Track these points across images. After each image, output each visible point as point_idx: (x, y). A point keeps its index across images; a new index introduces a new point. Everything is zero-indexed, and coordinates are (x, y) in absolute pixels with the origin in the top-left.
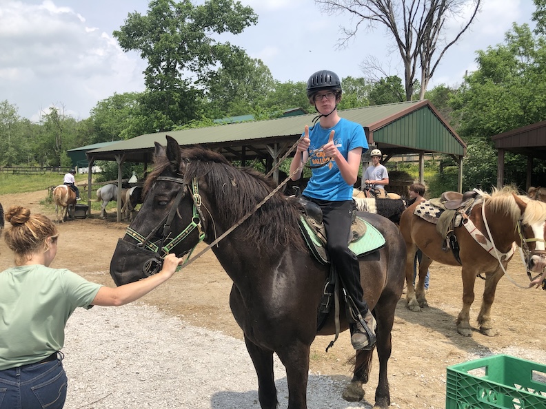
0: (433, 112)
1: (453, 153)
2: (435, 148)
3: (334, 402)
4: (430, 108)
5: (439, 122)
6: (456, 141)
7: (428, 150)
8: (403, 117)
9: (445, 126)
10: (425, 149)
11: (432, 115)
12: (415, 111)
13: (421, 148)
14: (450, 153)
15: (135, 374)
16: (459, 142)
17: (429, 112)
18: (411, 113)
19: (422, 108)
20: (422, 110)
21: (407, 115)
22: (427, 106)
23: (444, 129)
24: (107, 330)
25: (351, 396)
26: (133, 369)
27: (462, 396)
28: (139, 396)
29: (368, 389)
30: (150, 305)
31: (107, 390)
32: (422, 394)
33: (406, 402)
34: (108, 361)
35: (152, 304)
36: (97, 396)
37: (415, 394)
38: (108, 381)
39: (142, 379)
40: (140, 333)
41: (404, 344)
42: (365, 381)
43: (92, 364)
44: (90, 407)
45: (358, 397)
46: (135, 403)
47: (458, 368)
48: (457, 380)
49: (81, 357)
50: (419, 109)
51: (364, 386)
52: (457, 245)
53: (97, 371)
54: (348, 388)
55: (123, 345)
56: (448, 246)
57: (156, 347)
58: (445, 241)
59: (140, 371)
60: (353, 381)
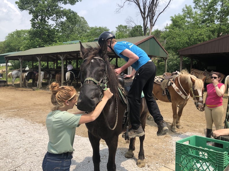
0: (155, 40)
1: (163, 57)
2: (156, 55)
3: (122, 159)
4: (154, 38)
5: (158, 44)
6: (164, 52)
7: (154, 55)
8: (144, 42)
9: (160, 46)
10: (152, 55)
11: (155, 41)
12: (149, 39)
13: (151, 55)
14: (162, 57)
15: (34, 154)
16: (165, 52)
17: (154, 40)
18: (147, 40)
19: (151, 38)
20: (151, 39)
21: (146, 41)
22: (153, 38)
23: (160, 47)
24: (20, 135)
25: (128, 156)
26: (33, 152)
27: (182, 153)
28: (37, 163)
29: (135, 153)
30: (39, 123)
31: (22, 162)
32: (156, 153)
33: (150, 157)
34: (21, 149)
35: (40, 123)
36: (17, 164)
37: (153, 153)
38: (22, 158)
39: (38, 156)
40: (35, 136)
41: (148, 134)
42: (134, 149)
43: (14, 151)
44: (15, 169)
45: (131, 156)
46: (36, 167)
47: (180, 142)
48: (180, 147)
49: (8, 148)
50: (150, 39)
51: (133, 152)
52: (169, 93)
53: (16, 154)
54: (127, 153)
55: (28, 142)
56: (165, 93)
57: (43, 141)
58: (164, 91)
59: (37, 152)
60: (129, 150)
